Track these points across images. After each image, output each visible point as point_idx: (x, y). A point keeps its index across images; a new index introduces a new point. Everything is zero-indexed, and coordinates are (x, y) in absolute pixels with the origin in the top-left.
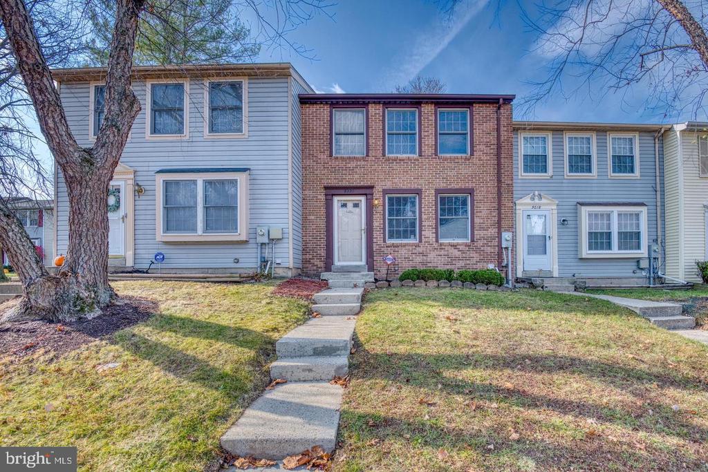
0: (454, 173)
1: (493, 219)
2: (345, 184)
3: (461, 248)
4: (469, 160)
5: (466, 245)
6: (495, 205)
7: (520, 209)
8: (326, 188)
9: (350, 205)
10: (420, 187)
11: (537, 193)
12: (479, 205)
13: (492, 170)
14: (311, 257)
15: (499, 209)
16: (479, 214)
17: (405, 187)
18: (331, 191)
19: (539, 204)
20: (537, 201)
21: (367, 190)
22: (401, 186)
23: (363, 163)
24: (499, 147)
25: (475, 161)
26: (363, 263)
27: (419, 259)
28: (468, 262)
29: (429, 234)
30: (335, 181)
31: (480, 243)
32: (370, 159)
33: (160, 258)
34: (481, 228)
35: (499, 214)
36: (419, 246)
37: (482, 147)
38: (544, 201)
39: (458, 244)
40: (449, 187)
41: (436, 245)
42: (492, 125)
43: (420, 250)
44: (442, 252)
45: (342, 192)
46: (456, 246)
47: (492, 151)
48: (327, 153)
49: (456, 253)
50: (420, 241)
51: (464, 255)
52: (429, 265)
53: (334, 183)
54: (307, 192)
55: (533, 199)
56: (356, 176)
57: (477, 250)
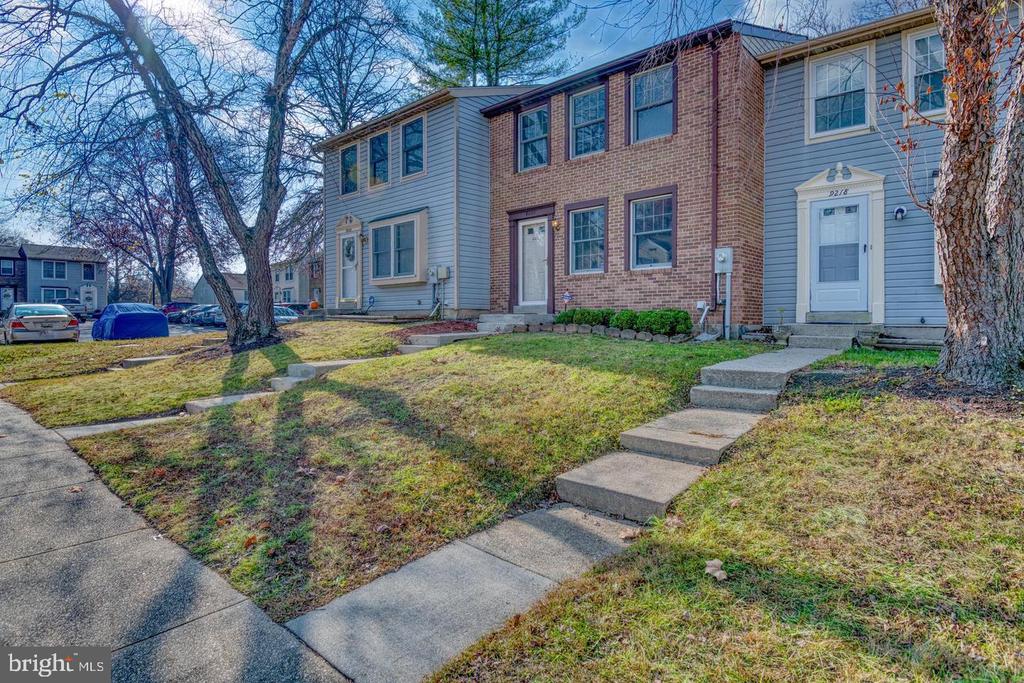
0: (649, 165)
1: (706, 228)
2: (528, 205)
3: (658, 277)
4: (670, 142)
5: (665, 273)
6: (709, 205)
7: (805, 201)
8: (510, 213)
9: (536, 230)
10: (606, 195)
11: (840, 166)
12: (684, 209)
13: (704, 151)
14: (497, 296)
15: (715, 210)
16: (684, 224)
17: (588, 199)
18: (515, 216)
19: (842, 185)
20: (839, 180)
21: (547, 210)
22: (586, 197)
23: (545, 175)
24: (717, 110)
25: (681, 141)
26: (545, 303)
27: (604, 296)
28: (667, 299)
29: (616, 260)
30: (519, 203)
31: (685, 268)
32: (551, 168)
33: (372, 301)
34: (688, 246)
35: (715, 219)
36: (604, 278)
37: (691, 117)
38: (855, 178)
39: (654, 272)
40: (643, 188)
41: (625, 275)
42: (705, 76)
43: (605, 283)
44: (634, 285)
45: (524, 215)
46: (651, 275)
47: (705, 119)
48: (512, 170)
49: (652, 286)
50: (606, 271)
51: (662, 288)
52: (617, 303)
53: (517, 205)
54: (494, 221)
55: (831, 178)
56: (539, 193)
57: (682, 281)
